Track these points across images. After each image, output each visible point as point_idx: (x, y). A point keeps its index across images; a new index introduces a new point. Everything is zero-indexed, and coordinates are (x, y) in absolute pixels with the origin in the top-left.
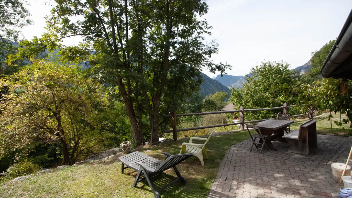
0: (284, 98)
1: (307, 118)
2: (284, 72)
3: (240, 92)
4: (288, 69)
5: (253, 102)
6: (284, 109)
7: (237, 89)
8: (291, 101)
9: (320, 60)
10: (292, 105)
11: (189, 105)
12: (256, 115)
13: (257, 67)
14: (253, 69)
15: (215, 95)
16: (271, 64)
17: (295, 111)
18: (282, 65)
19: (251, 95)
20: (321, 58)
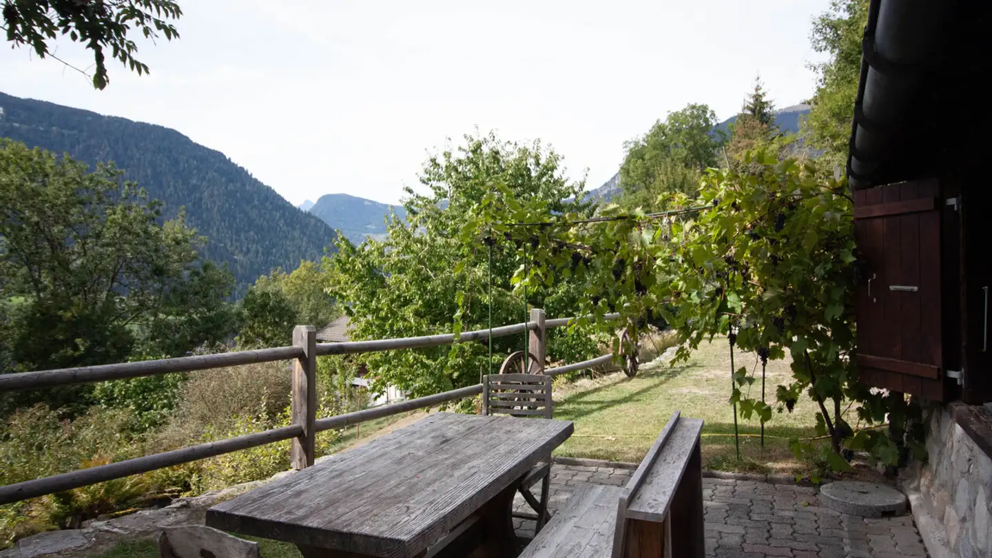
0: (527, 280)
1: (616, 370)
2: (543, 186)
3: (375, 259)
4: (556, 174)
5: (427, 304)
6: (532, 335)
7: (366, 244)
8: (561, 300)
9: (645, 170)
10: (566, 316)
11: (161, 316)
12: (435, 360)
13: (447, 155)
14: (434, 161)
15: (295, 273)
16: (500, 149)
17: (573, 340)
18: (537, 158)
19: (418, 272)
20: (649, 164)
